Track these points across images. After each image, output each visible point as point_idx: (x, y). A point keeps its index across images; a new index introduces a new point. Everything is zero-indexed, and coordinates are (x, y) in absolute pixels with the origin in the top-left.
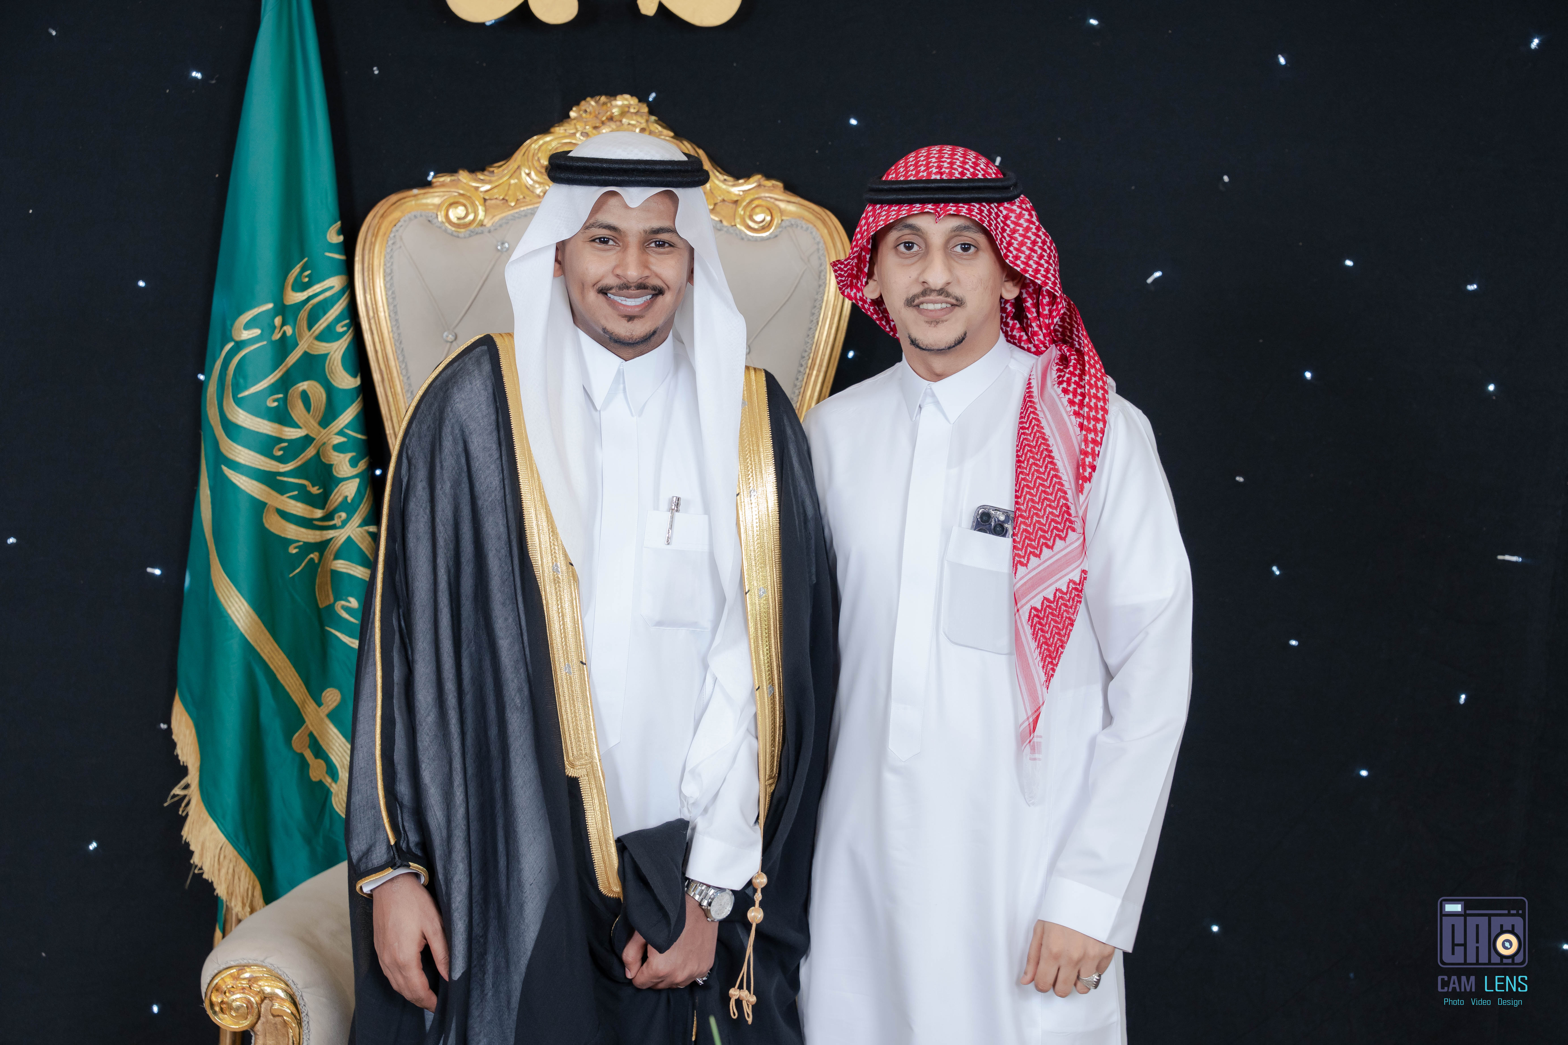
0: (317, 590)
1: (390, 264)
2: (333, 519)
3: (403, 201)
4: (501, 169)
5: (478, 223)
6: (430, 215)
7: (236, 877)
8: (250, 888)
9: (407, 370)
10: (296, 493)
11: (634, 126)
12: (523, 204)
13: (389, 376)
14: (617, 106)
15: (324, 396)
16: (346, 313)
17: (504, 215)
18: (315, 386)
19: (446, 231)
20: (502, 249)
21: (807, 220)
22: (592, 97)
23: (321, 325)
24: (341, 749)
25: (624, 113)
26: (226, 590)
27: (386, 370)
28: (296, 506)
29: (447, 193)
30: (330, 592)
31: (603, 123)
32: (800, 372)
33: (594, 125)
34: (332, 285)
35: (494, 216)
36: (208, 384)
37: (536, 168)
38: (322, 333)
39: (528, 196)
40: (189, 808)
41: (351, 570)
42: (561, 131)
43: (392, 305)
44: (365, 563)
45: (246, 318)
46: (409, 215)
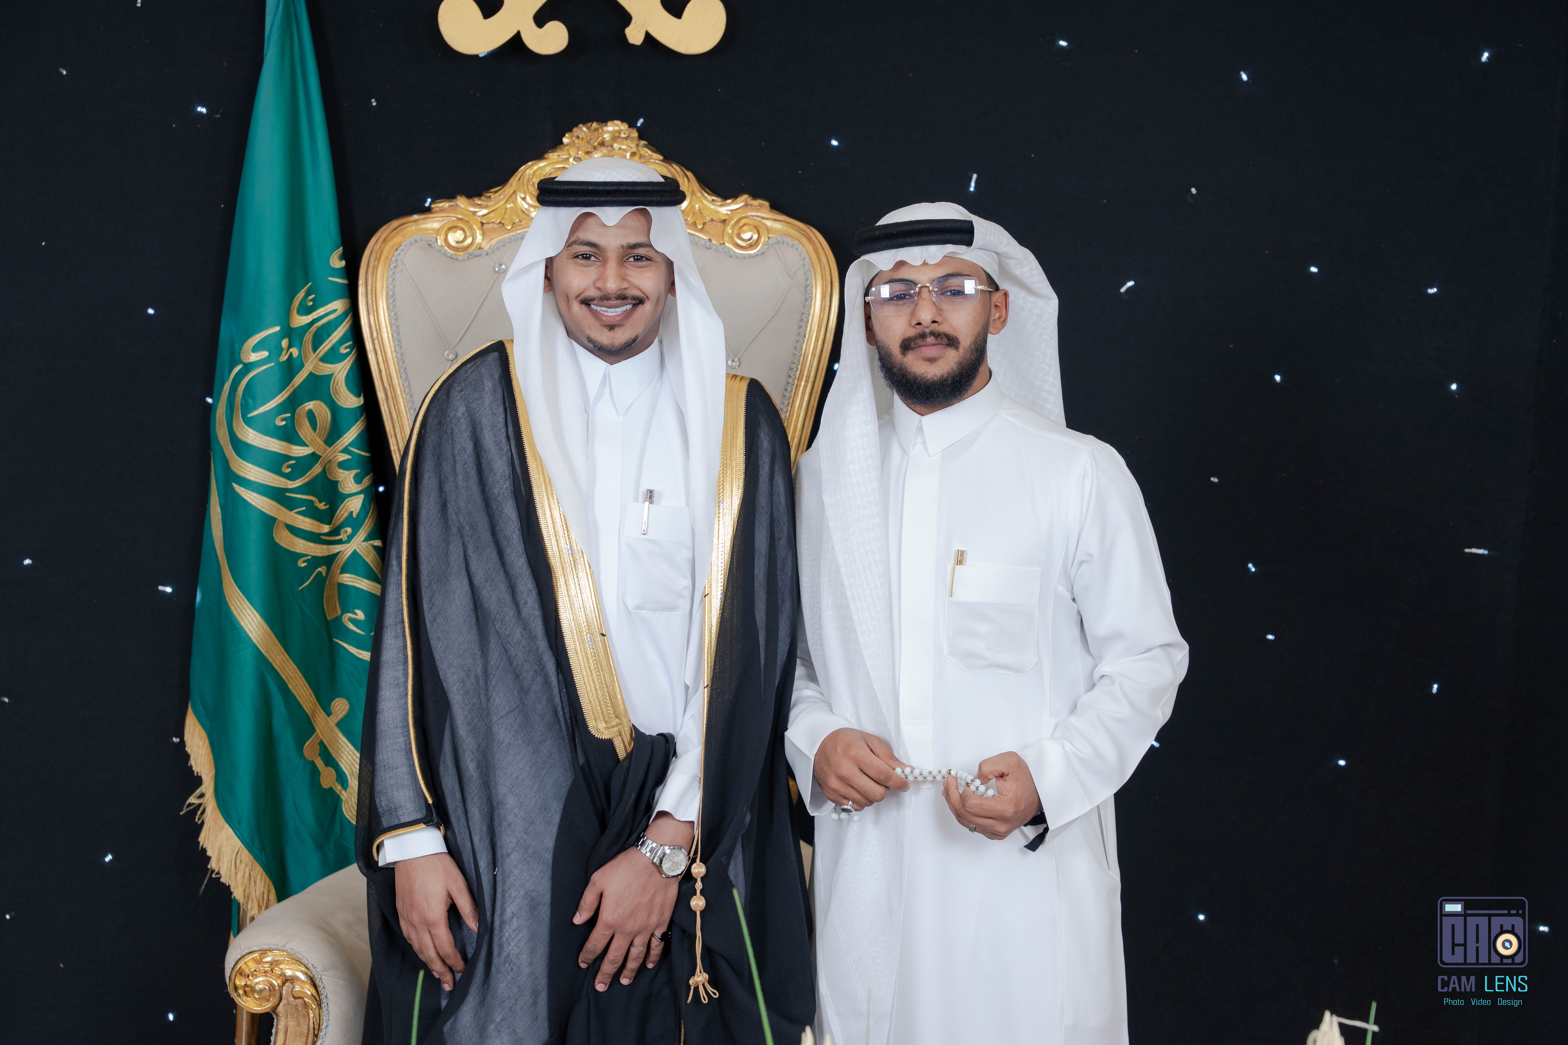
0: (325, 602)
1: (392, 286)
2: (339, 534)
3: (404, 226)
4: (497, 194)
5: (476, 246)
6: (429, 239)
7: (252, 881)
8: (266, 891)
9: (410, 388)
10: (304, 508)
11: (624, 150)
12: (519, 228)
13: (393, 394)
14: (608, 132)
15: (329, 415)
16: (349, 335)
17: (500, 238)
18: (320, 406)
19: (445, 254)
20: (499, 270)
21: (792, 237)
22: (584, 123)
23: (325, 347)
24: (350, 757)
25: (615, 138)
26: (238, 603)
27: (390, 386)
28: (304, 522)
29: (446, 218)
30: (338, 605)
31: (595, 148)
32: (789, 383)
33: (586, 150)
34: (335, 308)
35: (491, 240)
36: (218, 405)
37: (531, 193)
38: (326, 354)
39: (524, 219)
40: (205, 815)
41: (358, 583)
42: (555, 157)
43: (395, 326)
44: (371, 576)
45: (254, 341)
46: (410, 239)
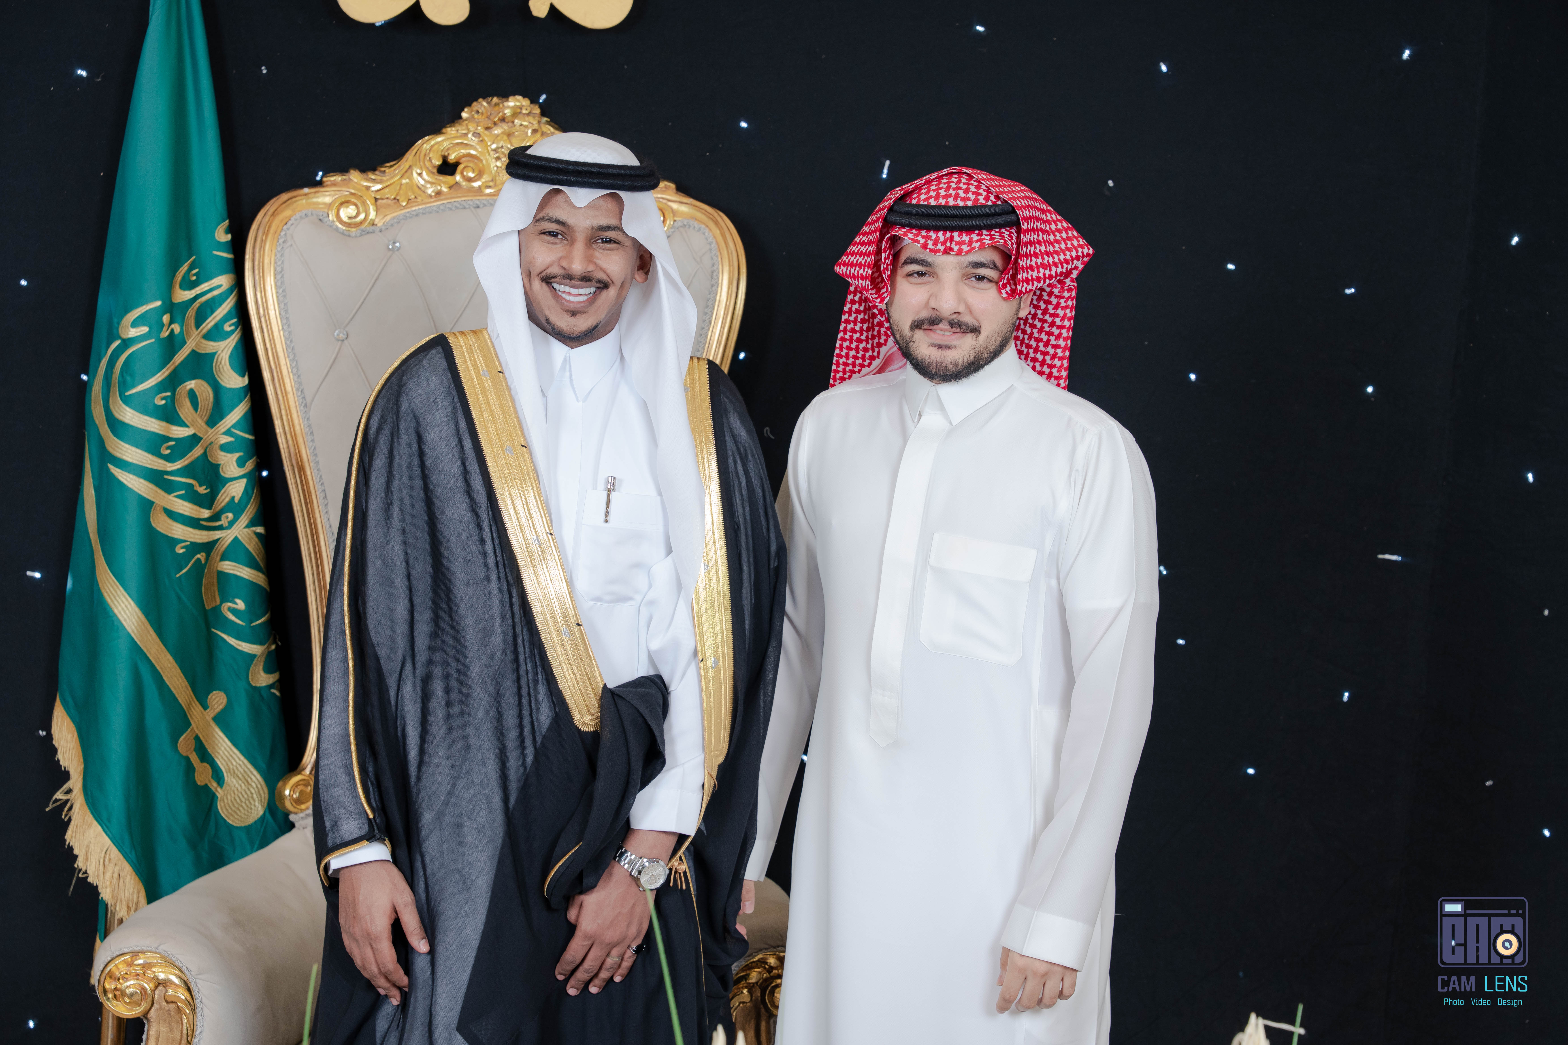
0: (203, 591)
1: (281, 262)
2: (219, 520)
3: (294, 200)
4: (392, 169)
5: (369, 222)
6: (321, 214)
7: (122, 881)
8: (135, 892)
9: (298, 369)
10: (183, 492)
11: (526, 127)
12: (414, 204)
13: (279, 374)
14: (509, 107)
15: (211, 395)
16: (234, 312)
17: (395, 214)
18: (202, 385)
19: (337, 229)
20: (393, 248)
22: (484, 98)
23: (208, 323)
24: (226, 753)
25: (516, 114)
26: (112, 589)
27: (276, 368)
28: (183, 506)
29: (338, 193)
30: (217, 594)
31: (495, 124)
33: (486, 126)
34: (219, 283)
35: (385, 216)
36: (93, 382)
37: (427, 168)
38: (209, 331)
39: (420, 196)
40: (72, 812)
41: (238, 571)
42: (453, 132)
43: (283, 304)
44: (252, 564)
45: (133, 316)
46: (300, 213)
